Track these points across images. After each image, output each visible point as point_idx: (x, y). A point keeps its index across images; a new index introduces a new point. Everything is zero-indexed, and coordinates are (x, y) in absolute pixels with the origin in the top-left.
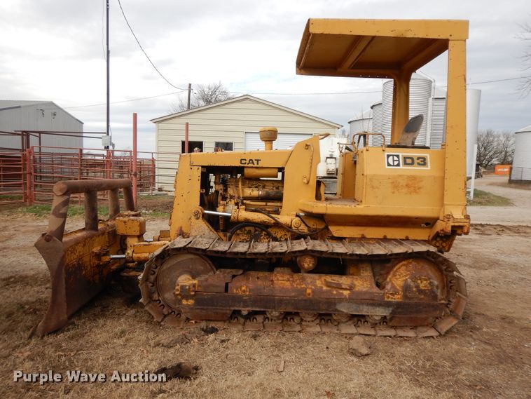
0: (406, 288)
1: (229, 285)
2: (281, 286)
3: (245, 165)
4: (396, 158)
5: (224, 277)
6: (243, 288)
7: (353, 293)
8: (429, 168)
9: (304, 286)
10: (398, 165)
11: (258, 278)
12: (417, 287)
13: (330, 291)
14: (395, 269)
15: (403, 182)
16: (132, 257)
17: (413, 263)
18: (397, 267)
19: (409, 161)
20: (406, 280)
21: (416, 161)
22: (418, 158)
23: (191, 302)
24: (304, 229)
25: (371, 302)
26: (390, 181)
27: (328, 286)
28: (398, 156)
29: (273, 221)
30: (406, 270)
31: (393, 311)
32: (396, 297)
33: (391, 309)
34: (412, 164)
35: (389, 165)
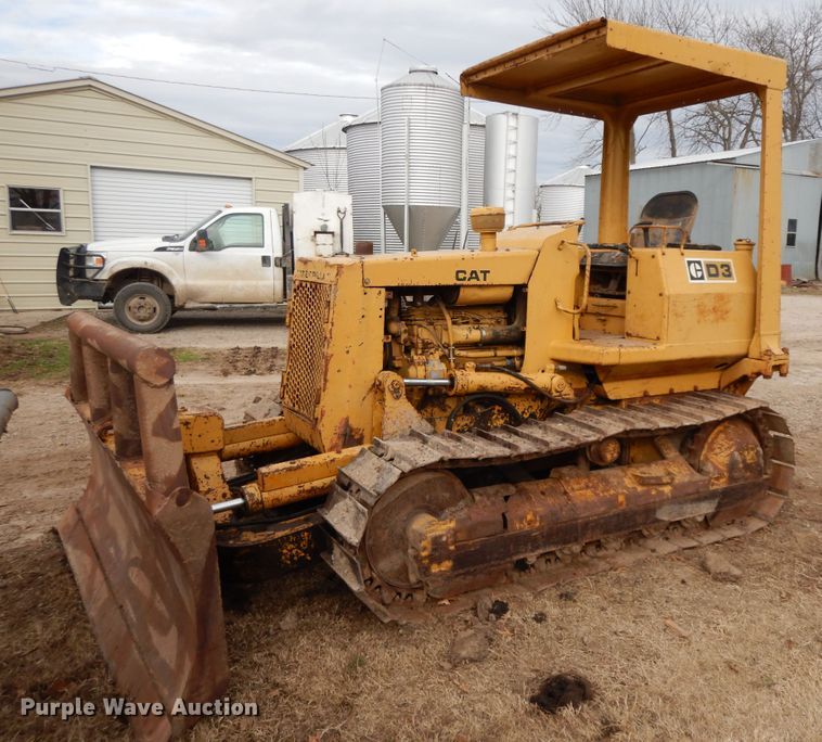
0: (732, 466)
1: (507, 515)
2: (583, 498)
3: (465, 283)
4: (698, 267)
5: (493, 503)
6: (529, 517)
7: (675, 488)
8: (735, 281)
9: (612, 492)
10: (702, 278)
11: (543, 493)
12: (744, 461)
13: (648, 492)
14: (710, 440)
15: (710, 304)
16: (262, 502)
17: (732, 427)
18: (712, 436)
19: (713, 271)
20: (732, 454)
21: (721, 271)
22: (722, 266)
23: (447, 565)
24: (568, 393)
25: (696, 496)
26: (696, 303)
27: (642, 484)
28: (699, 263)
29: (524, 386)
30: (726, 438)
31: (719, 503)
32: (722, 480)
33: (717, 501)
34: (716, 275)
35: (692, 278)
